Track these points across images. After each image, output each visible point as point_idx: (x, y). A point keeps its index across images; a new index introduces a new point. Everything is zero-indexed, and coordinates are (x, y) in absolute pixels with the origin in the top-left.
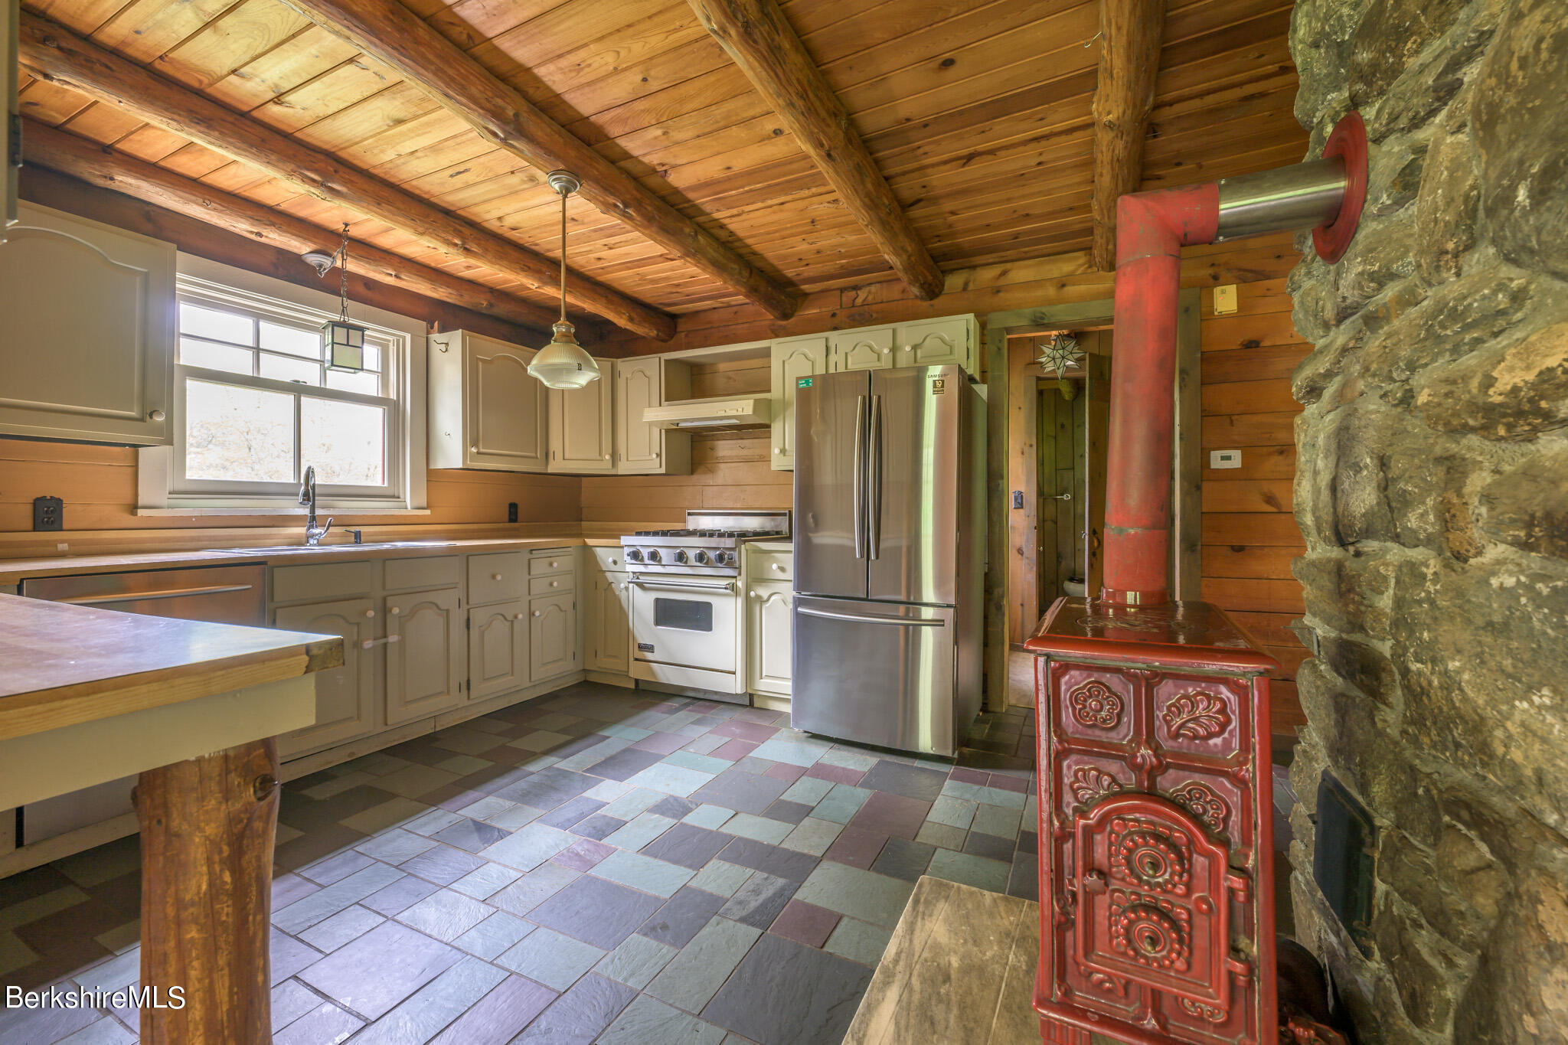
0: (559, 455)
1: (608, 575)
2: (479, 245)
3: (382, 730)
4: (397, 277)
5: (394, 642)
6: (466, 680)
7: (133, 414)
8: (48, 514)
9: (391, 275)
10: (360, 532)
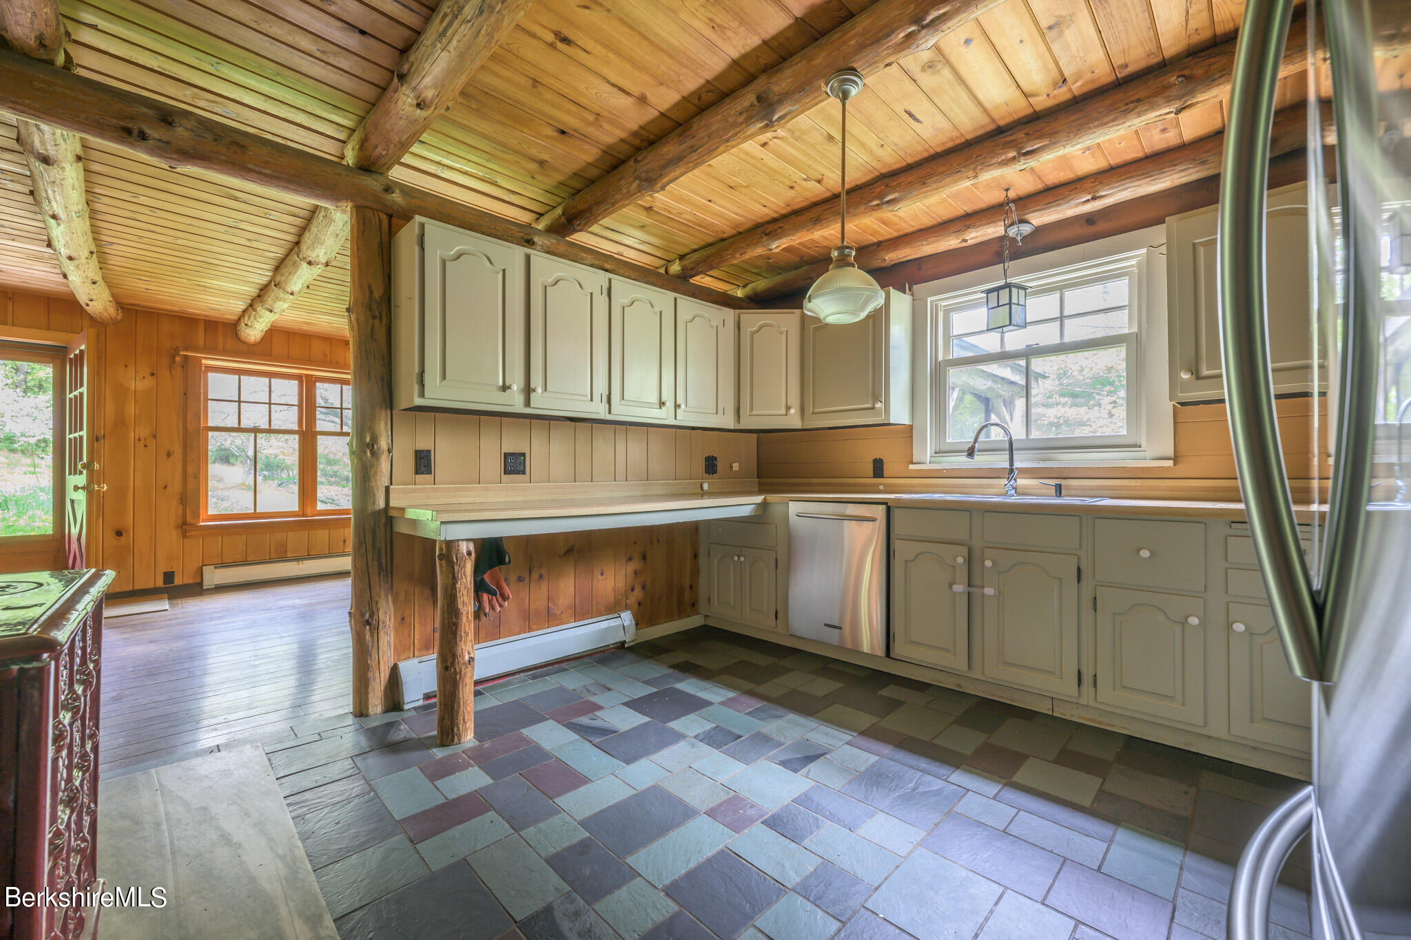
2: (1041, 137)
3: (981, 677)
4: (1094, 198)
5: (989, 596)
6: (1092, 673)
7: (869, 405)
8: (878, 468)
9: (1088, 200)
10: (1060, 485)
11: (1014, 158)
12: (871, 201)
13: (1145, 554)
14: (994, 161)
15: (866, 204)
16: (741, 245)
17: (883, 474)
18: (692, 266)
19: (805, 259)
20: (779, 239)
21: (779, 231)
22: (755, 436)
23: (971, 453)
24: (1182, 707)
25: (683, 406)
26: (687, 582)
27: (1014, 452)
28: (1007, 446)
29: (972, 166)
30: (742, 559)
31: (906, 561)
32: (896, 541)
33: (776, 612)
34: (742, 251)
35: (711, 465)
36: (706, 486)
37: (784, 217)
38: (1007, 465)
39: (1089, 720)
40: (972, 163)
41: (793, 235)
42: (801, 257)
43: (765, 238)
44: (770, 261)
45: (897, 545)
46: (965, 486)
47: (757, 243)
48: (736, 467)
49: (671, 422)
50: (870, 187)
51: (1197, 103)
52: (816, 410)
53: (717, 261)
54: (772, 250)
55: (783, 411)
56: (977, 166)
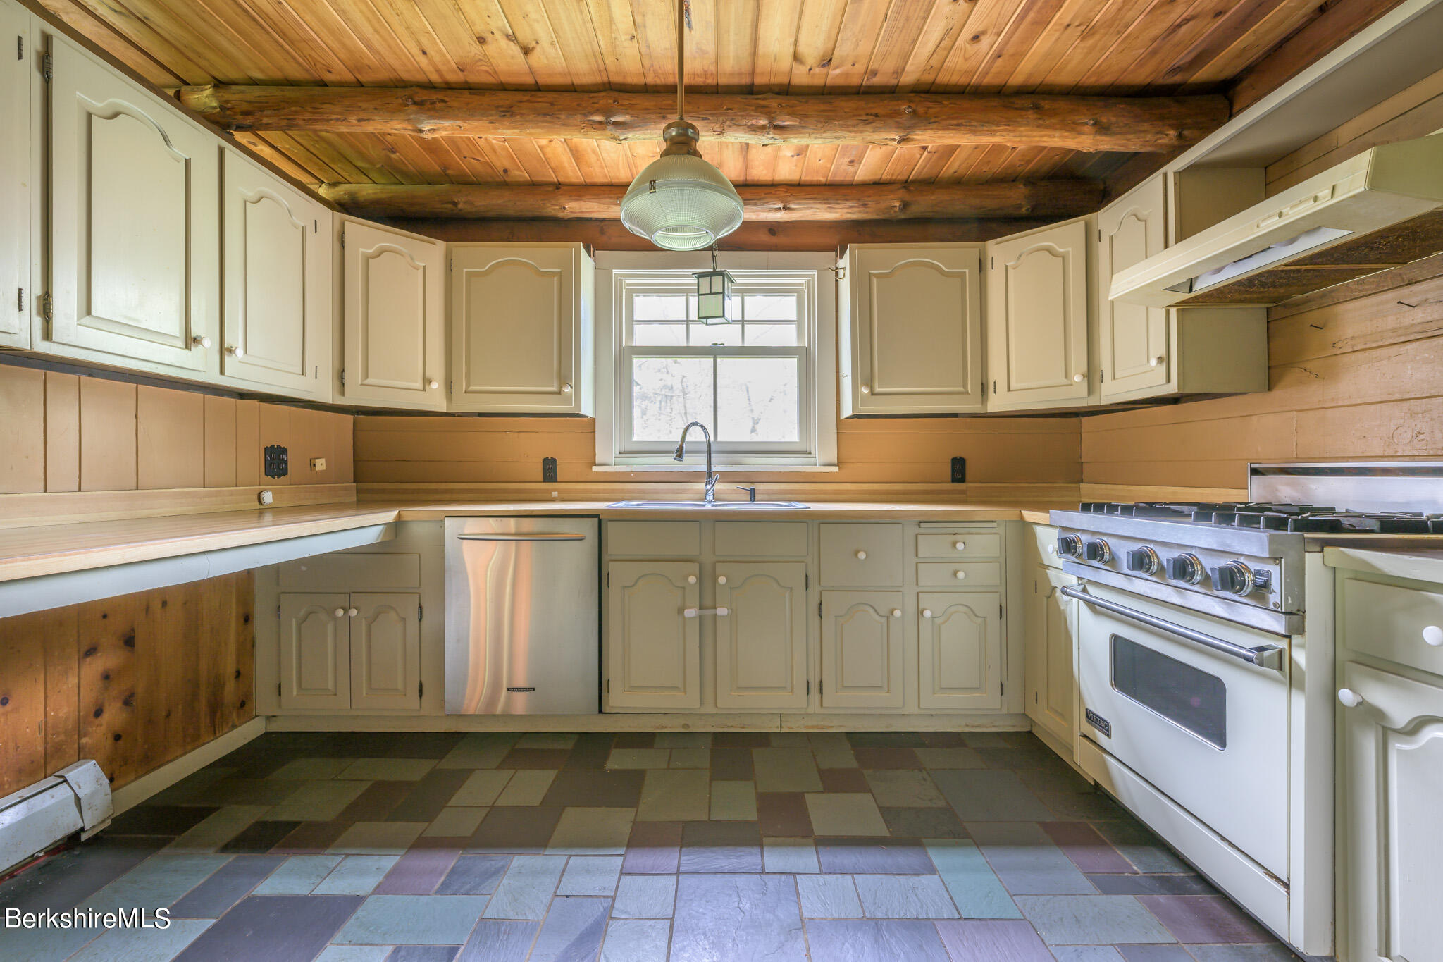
0: (1001, 386)
1: (1051, 572)
2: (792, 114)
3: (714, 711)
4: (785, 208)
5: (723, 616)
6: (817, 680)
7: (554, 389)
8: (550, 470)
9: (780, 209)
10: (754, 489)
11: (763, 127)
12: (592, 114)
13: (862, 556)
14: (744, 122)
15: (585, 115)
16: (364, 105)
17: (556, 478)
18: (245, 107)
19: (449, 172)
20: (439, 118)
21: (439, 105)
22: (350, 418)
23: (679, 454)
24: (888, 694)
25: (240, 352)
26: (230, 667)
27: (712, 455)
28: (705, 448)
29: (721, 119)
30: (353, 612)
31: (624, 587)
32: (611, 563)
33: (421, 686)
34: (365, 115)
35: (276, 462)
36: (268, 497)
37: (449, 87)
38: (704, 468)
39: (813, 727)
40: (721, 114)
41: (464, 120)
42: (445, 168)
43: (414, 108)
44: (393, 156)
45: (613, 568)
46: (656, 492)
47: (395, 112)
48: (321, 465)
49: (213, 378)
50: (592, 95)
51: (912, 140)
52: (472, 388)
53: (307, 116)
54: (421, 131)
55: (419, 385)
56: (727, 120)
